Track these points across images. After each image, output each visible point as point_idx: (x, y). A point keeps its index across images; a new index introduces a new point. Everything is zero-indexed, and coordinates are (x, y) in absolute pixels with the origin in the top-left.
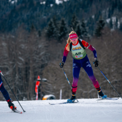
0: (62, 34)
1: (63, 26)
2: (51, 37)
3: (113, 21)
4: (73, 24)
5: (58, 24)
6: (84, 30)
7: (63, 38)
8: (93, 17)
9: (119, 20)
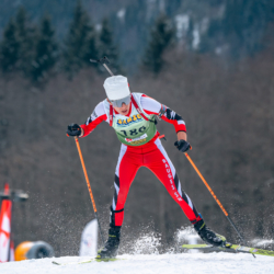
0: (41, 61)
1: (46, 38)
2: (10, 67)
3: (180, 27)
4: (78, 32)
5: (33, 31)
6: (108, 52)
7: (45, 74)
8: (121, 14)
9: (196, 26)
